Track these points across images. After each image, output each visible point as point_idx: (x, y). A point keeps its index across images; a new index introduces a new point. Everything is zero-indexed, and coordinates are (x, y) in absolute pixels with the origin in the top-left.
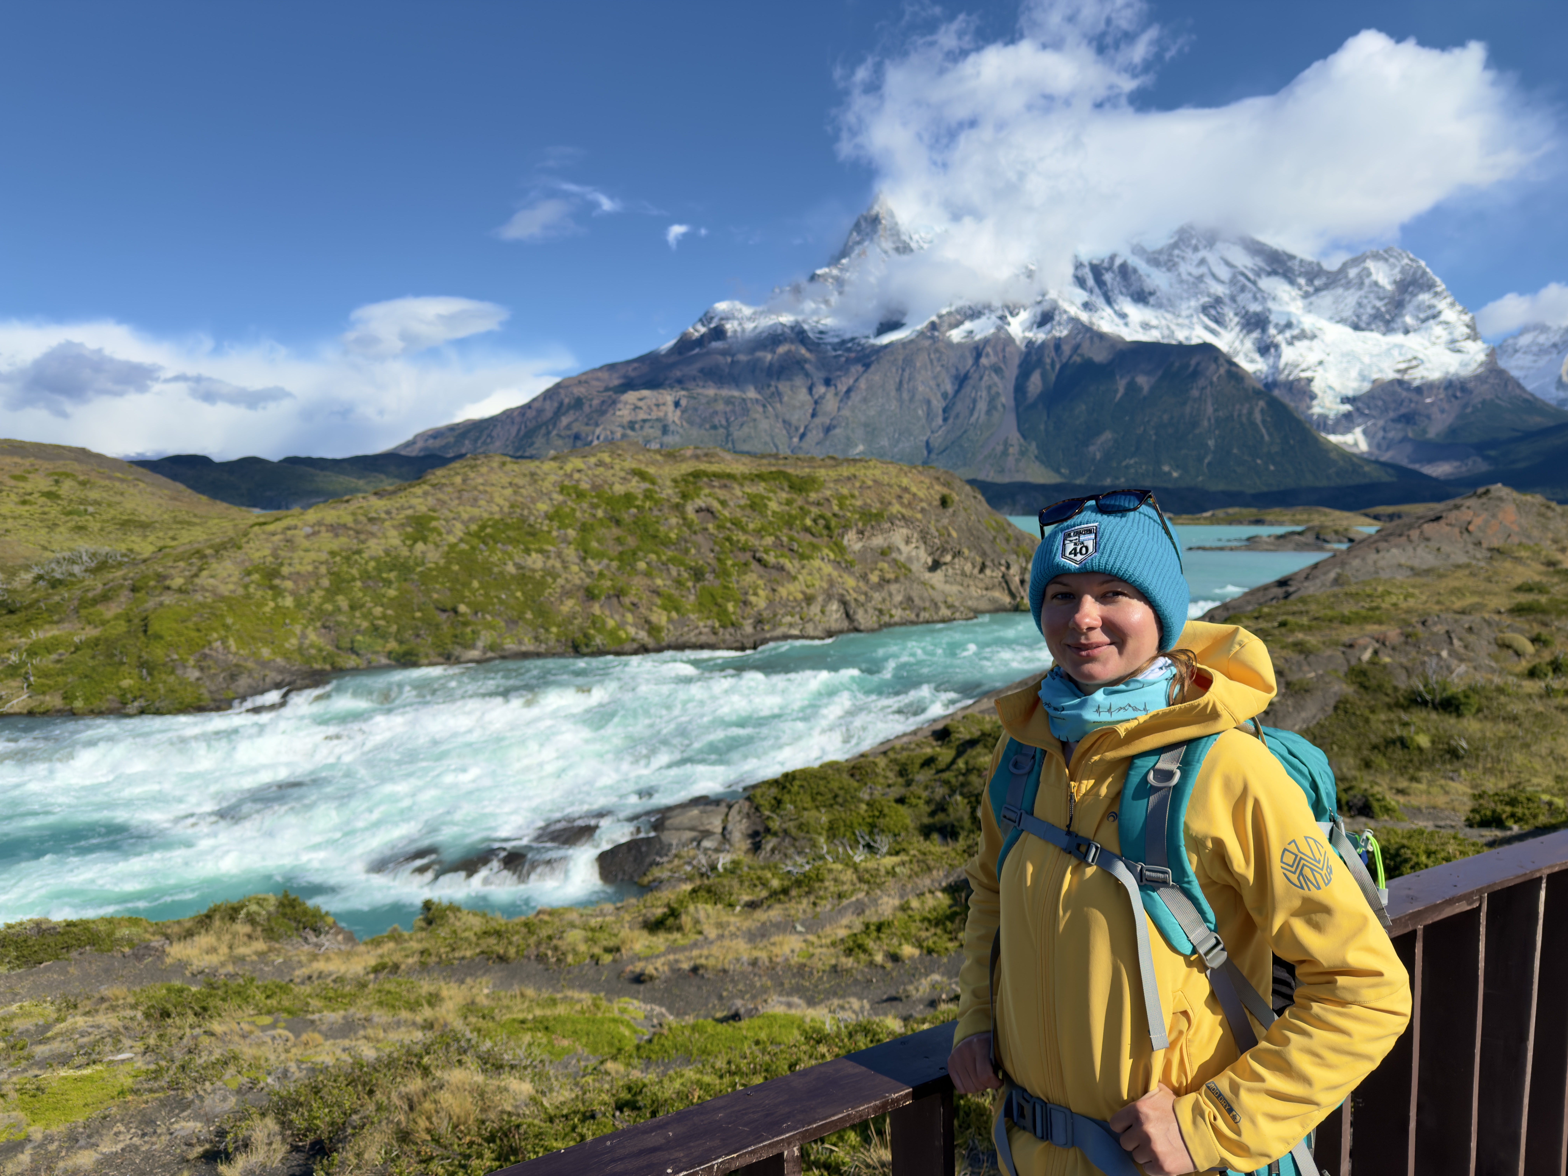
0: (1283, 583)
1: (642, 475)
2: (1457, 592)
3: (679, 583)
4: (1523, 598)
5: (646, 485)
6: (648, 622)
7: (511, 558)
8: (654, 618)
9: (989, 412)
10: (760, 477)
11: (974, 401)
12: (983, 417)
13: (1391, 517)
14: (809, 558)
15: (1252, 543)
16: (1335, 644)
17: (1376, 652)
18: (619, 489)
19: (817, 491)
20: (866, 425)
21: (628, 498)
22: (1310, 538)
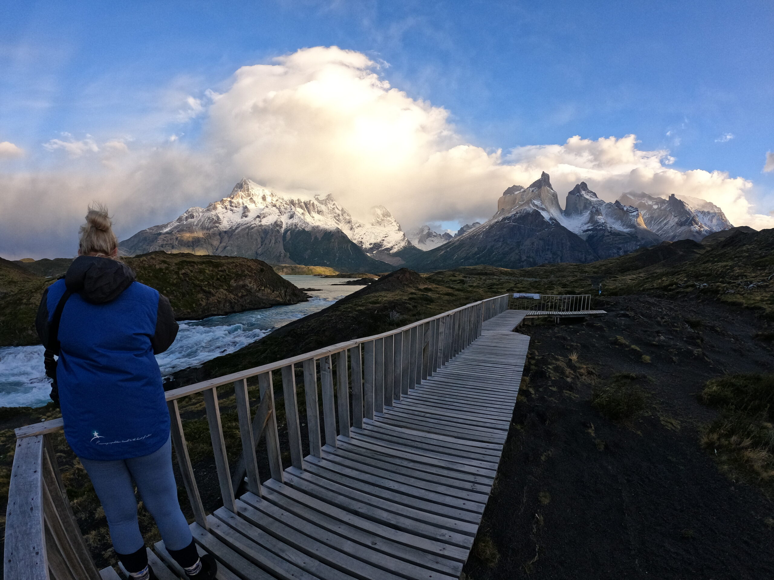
1: (164, 262)
4: (411, 296)
5: (166, 265)
9: (275, 243)
11: (271, 240)
12: (273, 244)
14: (219, 289)
17: (378, 311)
18: (158, 267)
19: (221, 267)
20: (237, 246)
21: (161, 270)
22: (362, 281)
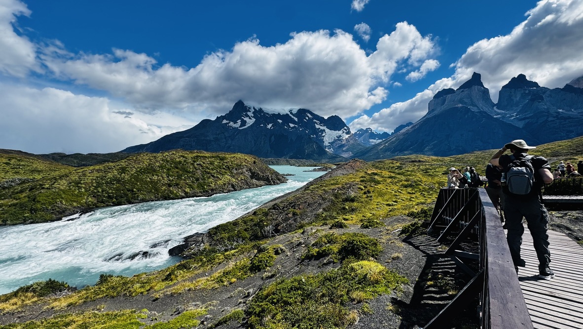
0: (321, 177)
2: (351, 178)
3: (193, 182)
4: (362, 179)
5: (184, 159)
6: (185, 191)
7: (149, 177)
8: (186, 190)
9: (264, 144)
10: (213, 157)
11: (261, 142)
13: (338, 165)
14: (224, 175)
15: (315, 170)
16: (330, 189)
17: (338, 190)
18: (178, 160)
19: (226, 160)
22: (324, 169)
